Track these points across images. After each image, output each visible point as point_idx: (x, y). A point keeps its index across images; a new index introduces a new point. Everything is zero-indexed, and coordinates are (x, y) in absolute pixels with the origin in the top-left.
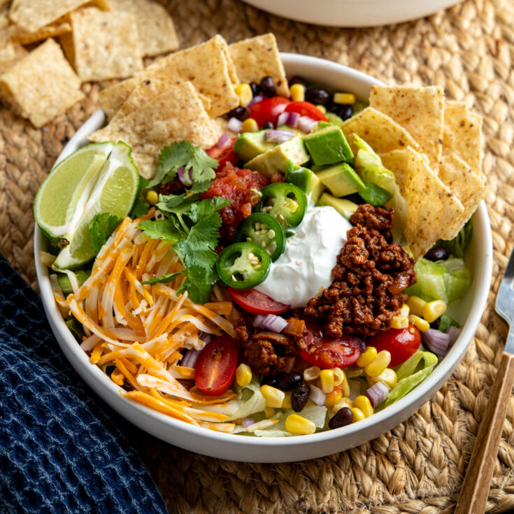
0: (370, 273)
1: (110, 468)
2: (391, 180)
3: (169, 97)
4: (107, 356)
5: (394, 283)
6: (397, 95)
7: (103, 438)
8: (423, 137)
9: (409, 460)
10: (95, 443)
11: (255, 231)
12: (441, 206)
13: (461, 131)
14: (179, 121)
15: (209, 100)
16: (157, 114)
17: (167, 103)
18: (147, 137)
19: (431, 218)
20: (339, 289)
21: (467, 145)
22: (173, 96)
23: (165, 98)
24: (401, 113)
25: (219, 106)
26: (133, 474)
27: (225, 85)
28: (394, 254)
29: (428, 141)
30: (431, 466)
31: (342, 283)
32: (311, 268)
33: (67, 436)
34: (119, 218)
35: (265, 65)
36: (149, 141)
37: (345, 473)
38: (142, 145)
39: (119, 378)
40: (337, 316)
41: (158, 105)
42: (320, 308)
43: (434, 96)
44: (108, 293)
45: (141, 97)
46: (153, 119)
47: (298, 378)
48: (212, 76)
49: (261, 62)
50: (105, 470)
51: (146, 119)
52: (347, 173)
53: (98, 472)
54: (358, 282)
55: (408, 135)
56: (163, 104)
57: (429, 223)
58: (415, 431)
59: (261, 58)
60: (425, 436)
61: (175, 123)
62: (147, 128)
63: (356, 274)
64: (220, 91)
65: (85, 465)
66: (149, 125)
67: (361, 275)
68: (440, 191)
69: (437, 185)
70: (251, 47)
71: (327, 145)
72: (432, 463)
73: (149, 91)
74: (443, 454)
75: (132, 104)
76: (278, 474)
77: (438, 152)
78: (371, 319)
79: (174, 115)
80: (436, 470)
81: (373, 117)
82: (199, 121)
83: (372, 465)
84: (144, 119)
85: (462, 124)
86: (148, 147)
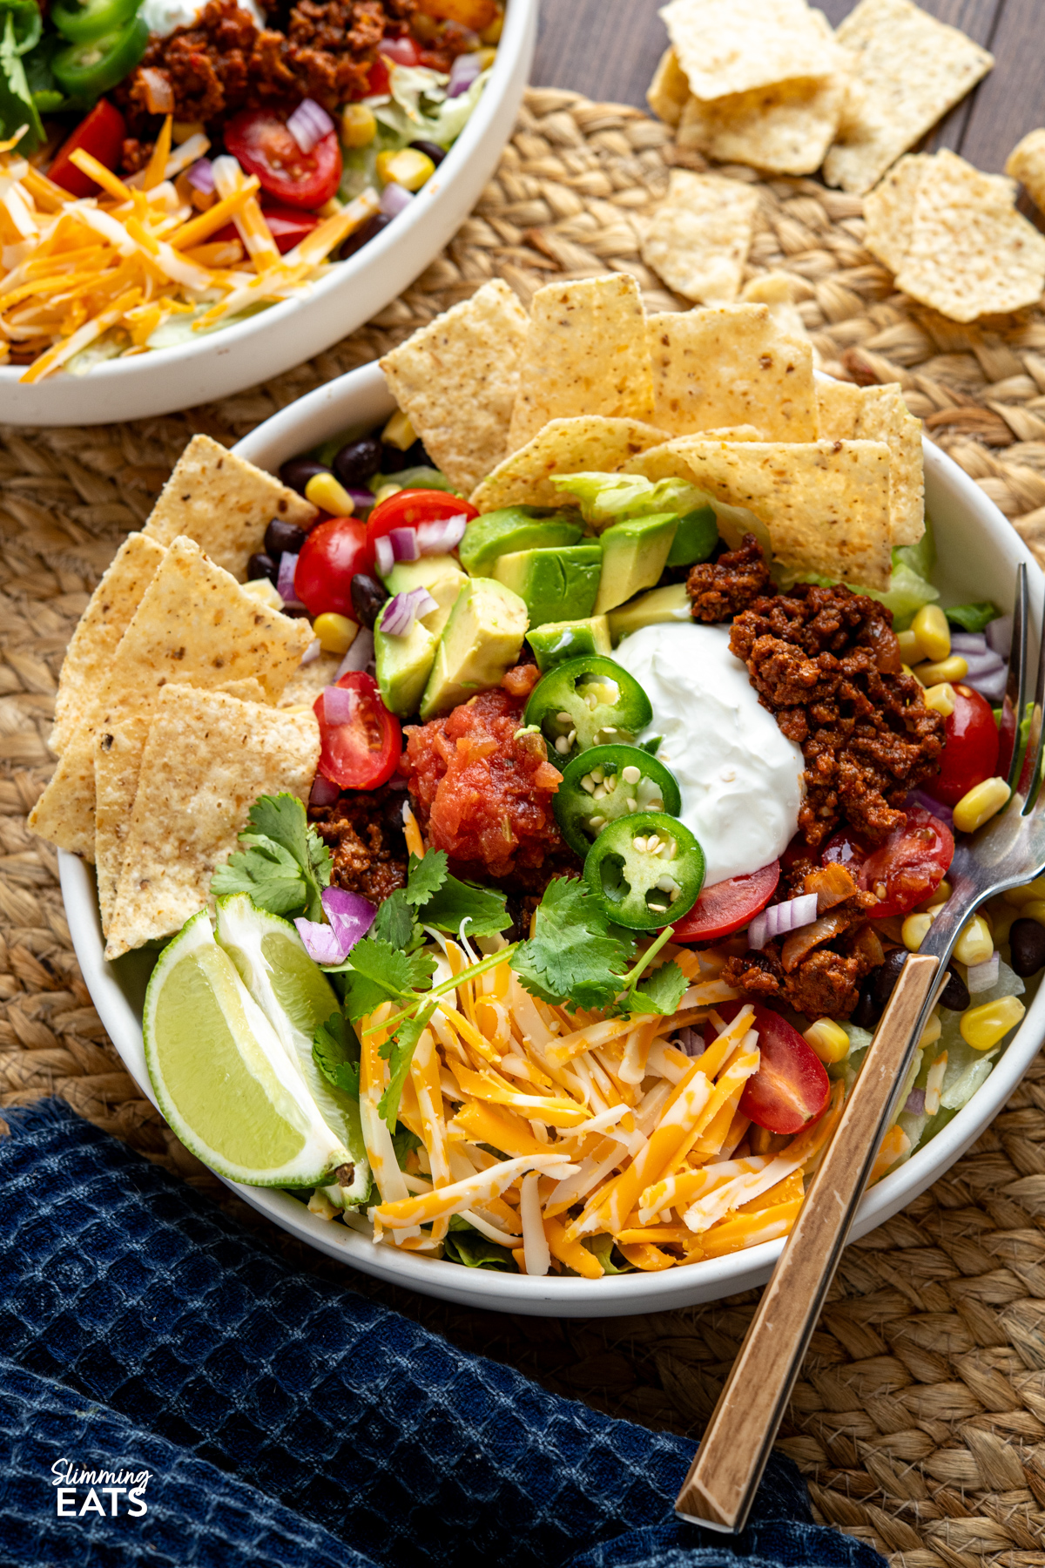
0: (840, 677)
3: (163, 745)
5: (876, 652)
11: (592, 795)
14: (227, 763)
16: (176, 793)
17: (171, 757)
18: (200, 847)
20: (825, 751)
22: (168, 735)
23: (159, 754)
28: (833, 607)
31: (819, 736)
40: (864, 795)
41: (160, 777)
46: (176, 805)
51: (166, 820)
54: (836, 708)
56: (166, 766)
57: (849, 523)
61: (224, 774)
62: (182, 834)
63: (823, 700)
66: (180, 822)
78: (916, 749)
82: (257, 728)
84: (160, 824)
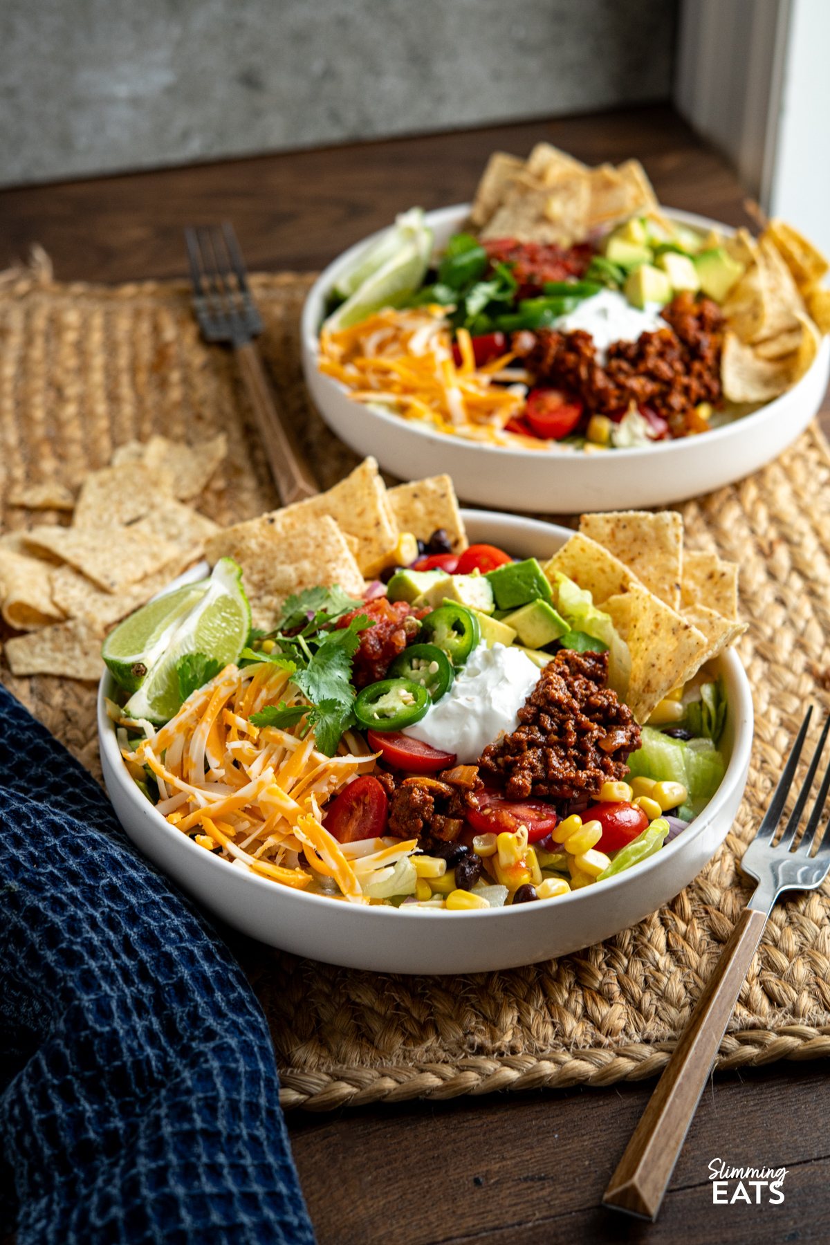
0: (572, 716)
1: (187, 949)
2: (606, 622)
3: (299, 535)
4: (191, 817)
5: (607, 737)
6: (617, 526)
7: (178, 914)
8: (653, 581)
9: (633, 997)
10: (167, 917)
11: (412, 669)
12: (676, 644)
13: (709, 584)
14: (313, 563)
15: (356, 540)
16: (282, 557)
17: (297, 542)
18: (267, 588)
19: (662, 662)
20: (528, 734)
21: (718, 599)
22: (306, 533)
23: (294, 537)
24: (623, 551)
25: (369, 552)
26: (219, 964)
27: (378, 524)
28: (608, 699)
29: (660, 586)
30: (665, 1004)
31: (533, 727)
32: (487, 702)
33: (127, 902)
34: (219, 664)
35: (436, 518)
36: (269, 593)
37: (536, 1011)
38: (259, 598)
39: (207, 840)
40: (524, 769)
41: (284, 546)
42: (500, 760)
43: (667, 525)
44: (200, 736)
45: (261, 539)
46: (277, 563)
47: (464, 848)
48: (361, 514)
49: (430, 513)
50: (178, 948)
51: (267, 566)
52: (542, 608)
53: (168, 948)
54: (555, 727)
55: (631, 575)
56: (291, 545)
57: (660, 670)
58: (643, 964)
59: (431, 507)
60: (658, 970)
61: (306, 565)
62: (267, 577)
63: (552, 716)
64: (372, 533)
65: (149, 940)
66: (271, 572)
67: (558, 718)
68: (674, 624)
69: (669, 619)
70: (418, 492)
71: (516, 578)
72: (666, 1001)
73: (273, 533)
74: (683, 991)
75: (248, 548)
76: (436, 1007)
77: (674, 599)
78: (572, 775)
79: (305, 556)
80: (673, 1011)
81: (583, 550)
82: (340, 562)
83: (577, 1001)
84: (264, 565)
85: (711, 576)
86: (267, 599)
